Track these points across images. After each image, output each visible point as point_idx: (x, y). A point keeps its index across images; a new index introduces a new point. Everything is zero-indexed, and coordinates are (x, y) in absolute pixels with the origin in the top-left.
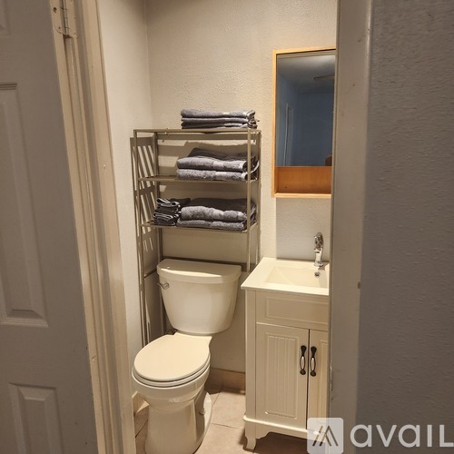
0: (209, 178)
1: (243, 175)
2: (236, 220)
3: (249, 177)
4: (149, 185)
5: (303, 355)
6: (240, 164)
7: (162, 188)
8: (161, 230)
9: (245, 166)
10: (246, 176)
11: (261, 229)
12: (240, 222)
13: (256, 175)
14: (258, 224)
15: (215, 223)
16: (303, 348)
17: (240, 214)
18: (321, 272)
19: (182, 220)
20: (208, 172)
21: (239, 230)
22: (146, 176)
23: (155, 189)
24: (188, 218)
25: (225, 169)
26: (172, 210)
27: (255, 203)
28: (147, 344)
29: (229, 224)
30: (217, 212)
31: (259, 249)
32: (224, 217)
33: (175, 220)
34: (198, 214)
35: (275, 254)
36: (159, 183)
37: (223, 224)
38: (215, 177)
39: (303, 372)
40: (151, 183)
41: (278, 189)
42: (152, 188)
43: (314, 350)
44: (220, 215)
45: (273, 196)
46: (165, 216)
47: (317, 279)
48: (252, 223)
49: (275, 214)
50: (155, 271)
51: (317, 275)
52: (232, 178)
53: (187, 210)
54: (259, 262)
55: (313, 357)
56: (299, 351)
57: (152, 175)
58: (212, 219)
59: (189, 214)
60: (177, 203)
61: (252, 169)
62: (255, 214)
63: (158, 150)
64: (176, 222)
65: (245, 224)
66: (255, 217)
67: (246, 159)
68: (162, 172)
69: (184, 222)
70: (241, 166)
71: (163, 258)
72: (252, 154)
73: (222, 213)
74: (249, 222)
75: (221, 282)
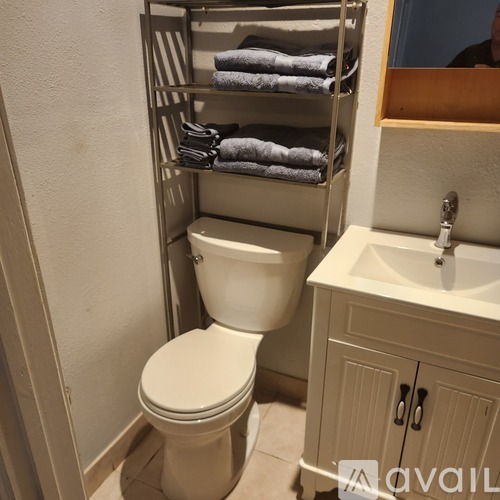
0: (266, 88)
1: (327, 83)
2: (309, 165)
3: (337, 88)
4: (177, 100)
5: (403, 399)
6: (322, 61)
7: (199, 105)
8: (196, 176)
9: (332, 66)
10: (332, 85)
11: (351, 179)
12: (314, 168)
13: (351, 84)
14: (347, 172)
15: (274, 169)
16: (404, 389)
17: (316, 154)
18: (446, 258)
19: (221, 160)
20: (266, 77)
21: (313, 183)
22: (172, 82)
23: (187, 106)
24: (229, 158)
25: (295, 71)
26: (207, 143)
27: (344, 136)
28: (173, 337)
29: (296, 172)
30: (277, 149)
31: (344, 211)
32: (289, 158)
33: (211, 159)
34: (247, 151)
35: (370, 221)
36: (193, 97)
37: (285, 170)
38: (277, 86)
39: (399, 422)
40: (181, 96)
41: (389, 112)
42: (183, 105)
43: (423, 393)
44: (282, 155)
45: (377, 124)
46: (194, 152)
47: (438, 270)
48: (335, 171)
49: (377, 157)
50: (185, 235)
51: (439, 263)
52: (307, 88)
53: (230, 144)
54: (342, 233)
55: (420, 404)
56: (396, 391)
57: (182, 82)
58: (269, 161)
59: (232, 150)
60: (213, 131)
61: (344, 72)
62: (343, 154)
63: (192, 40)
64: (212, 163)
65: (324, 172)
66: (342, 161)
67: (335, 54)
68: (199, 78)
69: (223, 164)
70: (324, 66)
71: (200, 214)
72: (346, 45)
73: (286, 151)
74: (331, 169)
75: (279, 261)
